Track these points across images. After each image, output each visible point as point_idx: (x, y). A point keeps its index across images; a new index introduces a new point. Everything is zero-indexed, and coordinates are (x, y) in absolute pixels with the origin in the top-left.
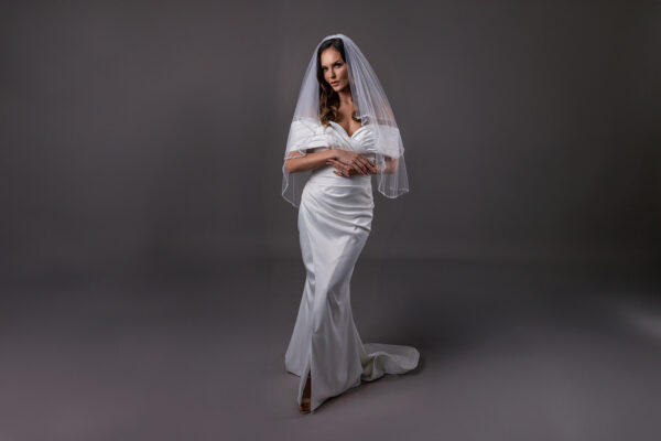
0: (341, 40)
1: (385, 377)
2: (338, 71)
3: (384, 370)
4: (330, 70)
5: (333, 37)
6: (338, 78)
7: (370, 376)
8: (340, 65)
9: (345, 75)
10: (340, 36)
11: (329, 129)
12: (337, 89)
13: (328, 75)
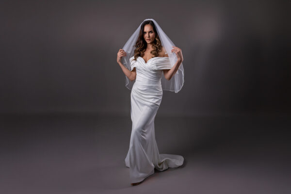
0: (152, 22)
1: (169, 169)
2: (151, 35)
3: (168, 166)
4: (147, 34)
5: (149, 20)
6: (150, 38)
7: (162, 169)
8: (152, 32)
10: (151, 20)
12: (149, 42)
13: (146, 36)
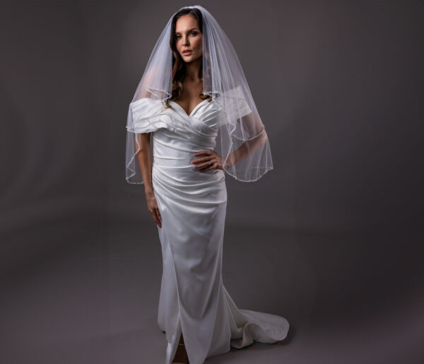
2: (193, 40)
3: (253, 336)
4: (184, 36)
6: (191, 48)
8: (195, 34)
9: (199, 44)
11: (169, 111)
12: (187, 59)
13: (181, 43)
